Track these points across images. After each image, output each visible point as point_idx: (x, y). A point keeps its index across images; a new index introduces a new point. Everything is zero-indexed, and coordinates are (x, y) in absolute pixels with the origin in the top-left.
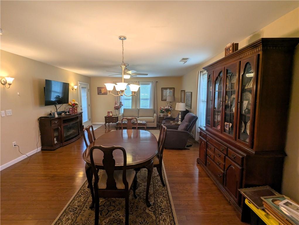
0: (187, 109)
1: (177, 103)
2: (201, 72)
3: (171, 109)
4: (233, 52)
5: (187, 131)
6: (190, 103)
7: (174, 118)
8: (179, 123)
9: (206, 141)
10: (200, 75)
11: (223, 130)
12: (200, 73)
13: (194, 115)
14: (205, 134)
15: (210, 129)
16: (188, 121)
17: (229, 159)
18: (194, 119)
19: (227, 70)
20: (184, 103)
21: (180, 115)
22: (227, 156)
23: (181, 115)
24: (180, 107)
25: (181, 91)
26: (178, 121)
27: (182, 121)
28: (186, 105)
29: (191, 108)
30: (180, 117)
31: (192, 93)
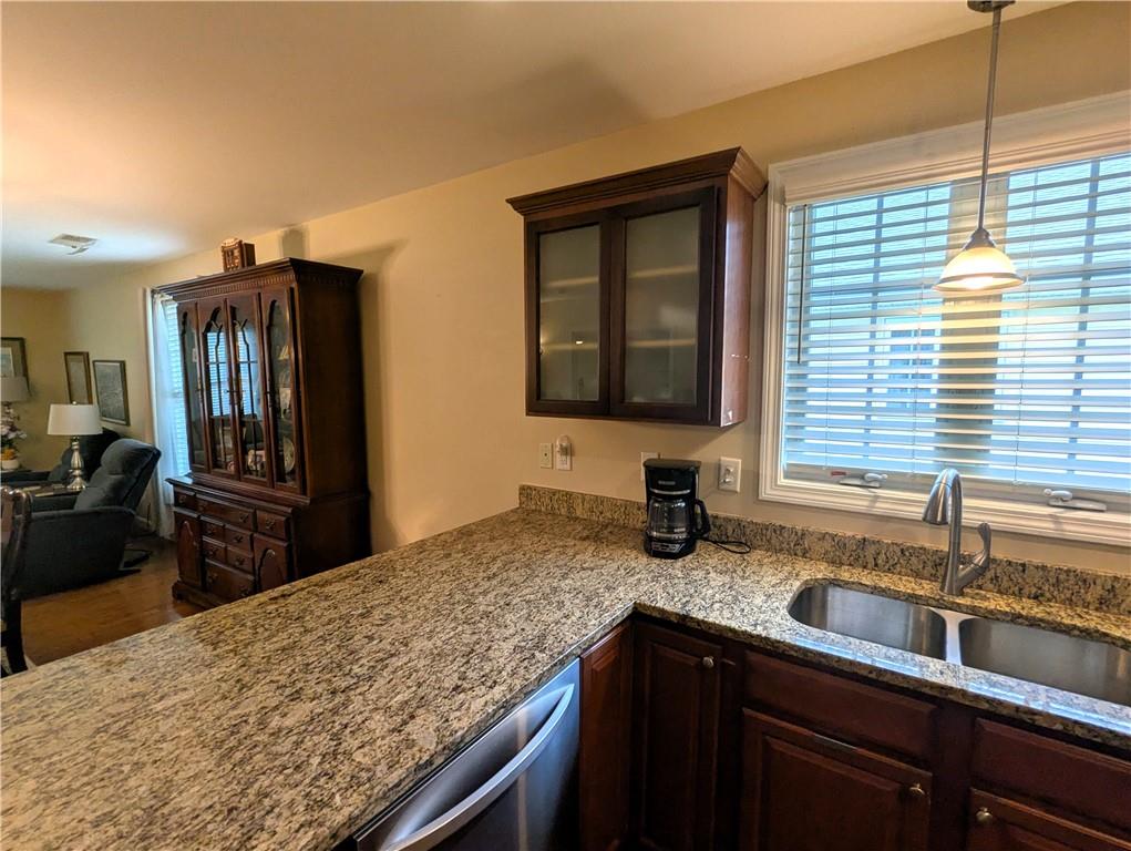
0: (110, 427)
1: (52, 406)
2: (153, 292)
3: (17, 437)
4: (243, 266)
5: (121, 505)
6: (121, 404)
7: (46, 470)
8: (77, 484)
9: (195, 516)
10: (153, 304)
11: (243, 471)
12: (153, 297)
13: (146, 444)
14: (192, 494)
15: (206, 477)
16: (120, 470)
17: (262, 537)
18: (147, 459)
19: (233, 310)
20: (90, 402)
21: (76, 454)
22: (256, 531)
23: (81, 452)
24: (74, 420)
25: (66, 354)
26: (67, 479)
27: (87, 476)
28: (104, 414)
29: (128, 424)
30: (76, 460)
31: (123, 364)
